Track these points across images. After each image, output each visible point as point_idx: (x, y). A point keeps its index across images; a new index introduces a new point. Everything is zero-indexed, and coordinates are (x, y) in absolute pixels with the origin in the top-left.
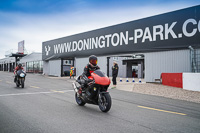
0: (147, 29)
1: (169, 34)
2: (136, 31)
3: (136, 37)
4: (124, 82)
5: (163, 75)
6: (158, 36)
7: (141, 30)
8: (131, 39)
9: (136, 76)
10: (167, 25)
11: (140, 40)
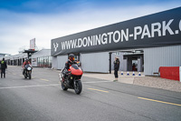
0: (146, 27)
1: (167, 31)
2: (136, 28)
3: (136, 34)
4: (125, 75)
5: (161, 69)
6: (156, 33)
7: (140, 28)
8: (131, 35)
9: (136, 70)
10: (164, 22)
11: (139, 36)
